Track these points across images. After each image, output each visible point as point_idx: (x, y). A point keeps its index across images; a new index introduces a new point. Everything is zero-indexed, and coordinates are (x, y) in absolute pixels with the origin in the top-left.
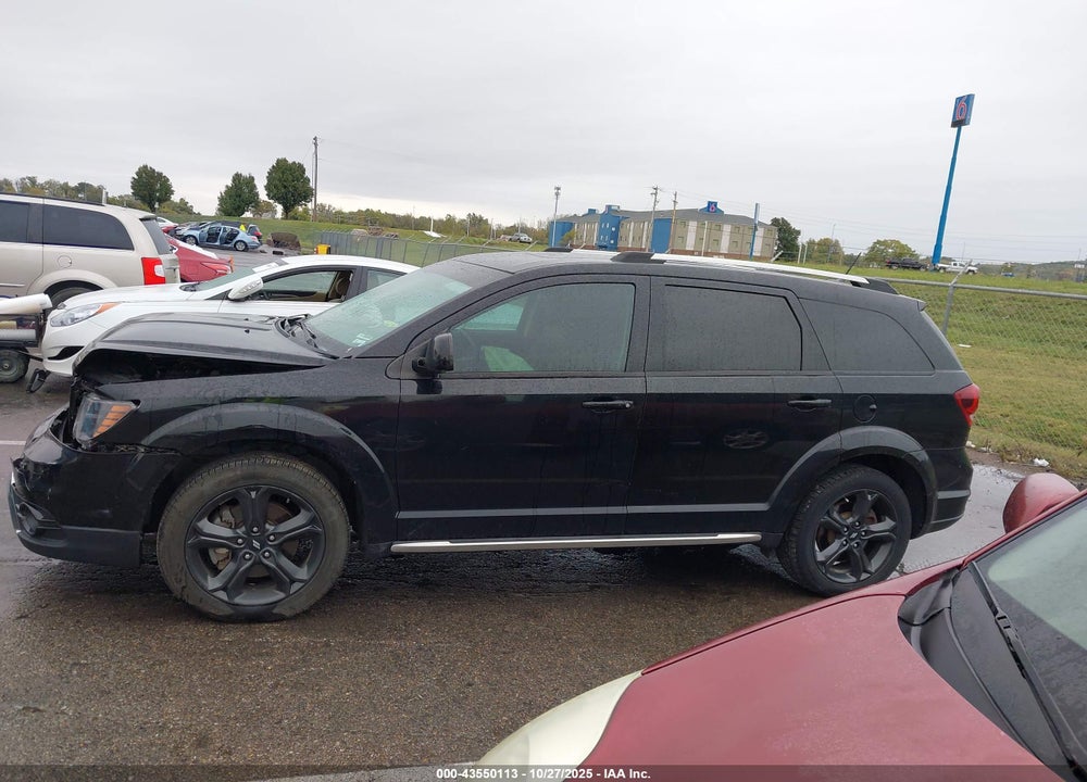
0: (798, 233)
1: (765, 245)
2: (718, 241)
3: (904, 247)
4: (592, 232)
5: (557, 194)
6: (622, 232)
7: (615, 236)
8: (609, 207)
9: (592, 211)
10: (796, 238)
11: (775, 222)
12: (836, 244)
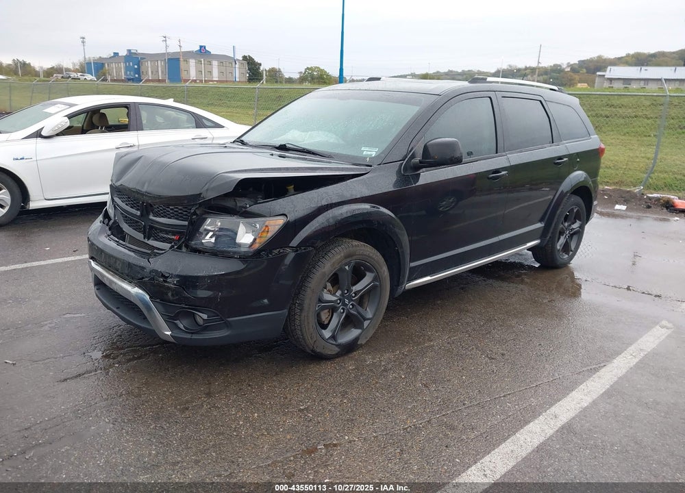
0: (260, 65)
1: (241, 73)
2: (210, 72)
3: (322, 70)
4: (119, 70)
5: (83, 42)
6: (143, 69)
7: (138, 71)
8: (129, 51)
9: (116, 54)
10: (259, 68)
11: (245, 58)
12: (280, 71)
